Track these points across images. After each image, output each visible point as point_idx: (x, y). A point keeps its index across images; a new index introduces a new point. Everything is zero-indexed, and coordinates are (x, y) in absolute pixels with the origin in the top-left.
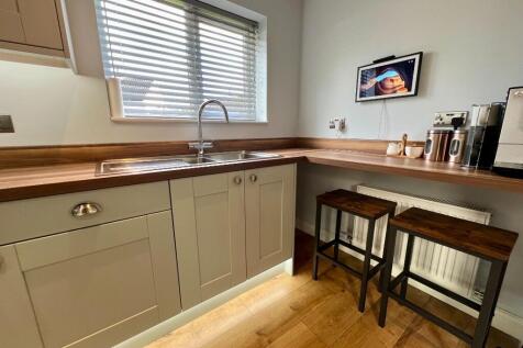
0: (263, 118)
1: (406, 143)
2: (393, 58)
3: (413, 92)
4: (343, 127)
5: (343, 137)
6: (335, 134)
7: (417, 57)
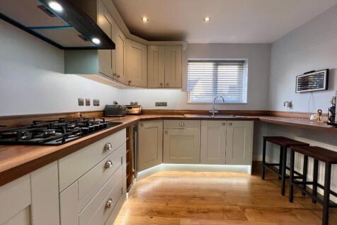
0: (245, 101)
1: (320, 114)
2: (314, 71)
3: (324, 88)
4: (290, 105)
5: (291, 111)
6: (286, 109)
7: (325, 71)
